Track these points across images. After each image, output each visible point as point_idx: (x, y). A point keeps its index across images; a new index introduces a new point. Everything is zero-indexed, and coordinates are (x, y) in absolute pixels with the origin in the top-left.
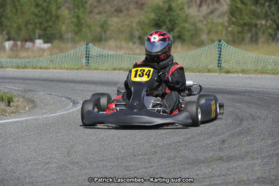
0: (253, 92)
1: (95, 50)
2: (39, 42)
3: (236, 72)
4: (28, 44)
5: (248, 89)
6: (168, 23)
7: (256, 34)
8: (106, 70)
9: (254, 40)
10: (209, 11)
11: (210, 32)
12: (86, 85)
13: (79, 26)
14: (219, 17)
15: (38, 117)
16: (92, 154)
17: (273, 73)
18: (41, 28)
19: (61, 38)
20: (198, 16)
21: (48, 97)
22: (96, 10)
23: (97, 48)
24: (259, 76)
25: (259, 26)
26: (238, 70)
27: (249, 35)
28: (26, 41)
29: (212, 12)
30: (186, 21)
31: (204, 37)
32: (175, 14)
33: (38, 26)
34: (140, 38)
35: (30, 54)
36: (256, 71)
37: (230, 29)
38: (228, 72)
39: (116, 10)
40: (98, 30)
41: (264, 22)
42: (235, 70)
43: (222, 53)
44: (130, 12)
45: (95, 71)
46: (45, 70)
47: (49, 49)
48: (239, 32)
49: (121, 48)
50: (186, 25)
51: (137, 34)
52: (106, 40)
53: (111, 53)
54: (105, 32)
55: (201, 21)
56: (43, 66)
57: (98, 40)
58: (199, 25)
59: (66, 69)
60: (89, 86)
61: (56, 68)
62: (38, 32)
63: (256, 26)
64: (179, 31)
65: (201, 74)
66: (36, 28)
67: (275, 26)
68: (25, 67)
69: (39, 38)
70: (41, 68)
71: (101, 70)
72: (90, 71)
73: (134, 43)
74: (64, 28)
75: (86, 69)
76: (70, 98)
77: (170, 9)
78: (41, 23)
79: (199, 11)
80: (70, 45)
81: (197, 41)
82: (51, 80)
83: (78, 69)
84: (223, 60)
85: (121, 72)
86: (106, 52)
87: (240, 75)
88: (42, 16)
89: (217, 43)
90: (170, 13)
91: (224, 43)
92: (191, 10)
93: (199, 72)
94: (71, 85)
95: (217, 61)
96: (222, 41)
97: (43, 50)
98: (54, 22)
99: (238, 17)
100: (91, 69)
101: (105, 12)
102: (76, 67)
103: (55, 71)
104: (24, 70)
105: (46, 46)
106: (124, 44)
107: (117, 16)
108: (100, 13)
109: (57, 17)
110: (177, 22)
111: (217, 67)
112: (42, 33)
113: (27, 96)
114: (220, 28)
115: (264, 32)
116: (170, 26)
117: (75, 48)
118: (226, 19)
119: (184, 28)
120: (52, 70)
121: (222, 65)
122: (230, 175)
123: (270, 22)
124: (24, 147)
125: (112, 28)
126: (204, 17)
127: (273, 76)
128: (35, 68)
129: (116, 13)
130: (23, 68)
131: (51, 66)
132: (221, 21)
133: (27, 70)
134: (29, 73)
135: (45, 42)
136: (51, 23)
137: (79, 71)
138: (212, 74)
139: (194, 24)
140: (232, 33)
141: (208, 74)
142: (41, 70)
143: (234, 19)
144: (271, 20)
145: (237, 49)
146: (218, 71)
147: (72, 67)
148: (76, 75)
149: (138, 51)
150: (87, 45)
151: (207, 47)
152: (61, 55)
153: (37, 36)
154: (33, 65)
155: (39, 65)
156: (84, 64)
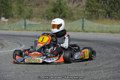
0: (98, 41)
1: (28, 22)
2: (3, 19)
3: (90, 32)
5: (96, 39)
6: (59, 10)
7: (98, 15)
8: (34, 31)
9: (97, 18)
10: (77, 5)
11: (77, 14)
12: (25, 38)
13: (21, 12)
14: (82, 8)
15: (5, 51)
16: (30, 68)
17: (106, 33)
18: (4, 12)
19: (13, 16)
20: (73, 7)
21: (9, 43)
22: (28, 5)
23: (28, 21)
24: (101, 33)
25: (99, 12)
27: (95, 16)
29: (78, 6)
30: (67, 9)
31: (75, 17)
32: (62, 6)
33: (2, 11)
34: (47, 17)
36: (99, 31)
38: (87, 32)
39: (37, 5)
40: (29, 13)
41: (101, 10)
43: (84, 24)
44: (43, 6)
45: (29, 31)
46: (7, 31)
48: (90, 15)
49: (39, 21)
50: (67, 11)
51: (46, 15)
52: (32, 18)
53: (35, 23)
54: (32, 14)
55: (74, 10)
57: (29, 17)
58: (74, 11)
59: (16, 30)
60: (27, 38)
61: (11, 30)
62: (3, 14)
63: (98, 12)
64: (64, 14)
65: (75, 33)
66: (2, 12)
67: (106, 12)
69: (3, 17)
70: (5, 30)
71: (32, 31)
73: (45, 19)
74: (13, 12)
75: (25, 30)
76: (19, 43)
77: (60, 4)
78: (4, 10)
79: (73, 5)
80: (16, 20)
81: (72, 18)
82: (10, 35)
83: (21, 30)
84: (84, 26)
85: (40, 32)
86: (32, 23)
87: (92, 33)
88: (4, 7)
89: (81, 19)
90: (60, 6)
92: (69, 5)
93: (74, 32)
94: (19, 37)
95: (82, 27)
96: (84, 18)
97: (5, 22)
98: (10, 10)
99: (90, 8)
100: (27, 30)
101: (32, 6)
102: (20, 30)
103: (11, 31)
105: (6, 20)
106: (40, 20)
108: (29, 6)
109: (11, 7)
110: (63, 10)
111: (81, 30)
112: (4, 14)
114: (82, 12)
115: (101, 14)
116: (60, 12)
117: (19, 21)
118: (85, 9)
119: (66, 13)
120: (10, 31)
121: (84, 29)
122: (90, 77)
123: (104, 10)
125: (34, 12)
126: (75, 8)
127: (106, 34)
128: (2, 30)
129: (36, 6)
131: (9, 29)
135: (6, 19)
136: (8, 10)
137: (22, 31)
138: (80, 33)
139: (71, 11)
140: (87, 15)
141: (78, 33)
142: (5, 31)
143: (88, 9)
144: (105, 9)
145: (91, 22)
146: (83, 31)
147: (19, 29)
148: (21, 33)
149: (46, 23)
150: (25, 20)
151: (77, 21)
152: (13, 24)
153: (2, 16)
154: (1, 29)
155: (4, 28)
156: (24, 28)
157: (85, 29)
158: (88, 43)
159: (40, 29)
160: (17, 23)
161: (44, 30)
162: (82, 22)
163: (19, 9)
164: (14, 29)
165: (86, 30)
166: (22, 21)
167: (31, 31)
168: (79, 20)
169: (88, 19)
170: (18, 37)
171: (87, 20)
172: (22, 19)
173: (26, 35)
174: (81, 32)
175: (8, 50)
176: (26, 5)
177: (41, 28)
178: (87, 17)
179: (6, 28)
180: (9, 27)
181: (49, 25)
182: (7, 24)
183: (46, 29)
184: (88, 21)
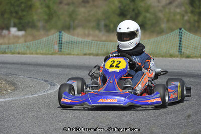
1: (66, 37)
2: (13, 30)
3: (196, 57)
4: (5, 32)
8: (78, 55)
10: (168, 1)
11: (168, 21)
12: (61, 69)
13: (50, 15)
14: (177, 7)
15: (19, 98)
18: (15, 17)
20: (158, 6)
21: (28, 80)
23: (66, 34)
26: (198, 55)
28: (2, 29)
29: (170, 3)
30: (147, 11)
31: (164, 26)
34: (106, 26)
35: (6, 41)
37: (186, 18)
38: (188, 57)
39: (83, 1)
40: (68, 19)
42: (194, 55)
43: (182, 40)
44: (96, 3)
45: (68, 56)
46: (23, 56)
47: (23, 36)
48: (195, 21)
49: (89, 35)
50: (148, 15)
51: (102, 23)
52: (74, 28)
53: (80, 39)
54: (74, 21)
55: (161, 11)
56: (20, 52)
57: (68, 28)
58: (160, 15)
59: (42, 54)
60: (64, 69)
61: (32, 54)
62: (12, 21)
65: (164, 59)
68: (4, 53)
69: (15, 26)
70: (19, 54)
71: (74, 55)
72: (63, 56)
73: (100, 31)
74: (35, 17)
75: (60, 54)
76: (48, 81)
79: (159, 2)
80: (42, 32)
81: (157, 29)
82: (29, 65)
83: (52, 54)
84: (183, 46)
85: (92, 57)
86: (75, 39)
87: (200, 59)
89: (177, 31)
91: (184, 31)
93: (163, 57)
94: (48, 69)
95: (178, 48)
96: (183, 29)
97: (17, 37)
100: (64, 55)
101: (73, 3)
102: (50, 53)
103: (32, 56)
104: (4, 55)
105: (21, 33)
106: (92, 32)
107: (85, 7)
108: (68, 4)
109: (30, 7)
111: (177, 53)
112: (16, 21)
113: (9, 78)
114: (178, 17)
117: (48, 35)
118: (183, 8)
119: (145, 17)
120: (29, 56)
121: (183, 51)
124: (8, 124)
125: (80, 17)
126: (164, 7)
128: (13, 53)
129: (83, 4)
130: (3, 53)
131: (28, 52)
132: (178, 10)
133: (6, 55)
134: (8, 58)
135: (19, 30)
136: (24, 13)
137: (53, 56)
138: (174, 59)
139: (154, 14)
140: (189, 22)
141: (170, 59)
142: (19, 56)
145: (197, 37)
146: (179, 56)
147: (47, 52)
148: (52, 59)
149: (104, 38)
150: (60, 32)
151: (169, 35)
152: (36, 41)
153: (12, 24)
154: (11, 51)
155: (17, 51)
156: (57, 50)
157: (185, 52)
158: (192, 79)
159: (91, 52)
160: (44, 39)
161: (100, 53)
162: (178, 36)
163: (46, 9)
164: (38, 51)
165: (188, 53)
166: (54, 36)
167: (72, 56)
168: (172, 34)
169: (190, 30)
170: (46, 68)
171: (189, 33)
172: (53, 31)
173: (62, 63)
174: (177, 57)
175: (26, 94)
176: (61, 3)
177: (94, 51)
178: (188, 26)
179: (22, 50)
180: (27, 47)
181: (109, 43)
182: (21, 40)
183: (105, 51)
184: (191, 35)
